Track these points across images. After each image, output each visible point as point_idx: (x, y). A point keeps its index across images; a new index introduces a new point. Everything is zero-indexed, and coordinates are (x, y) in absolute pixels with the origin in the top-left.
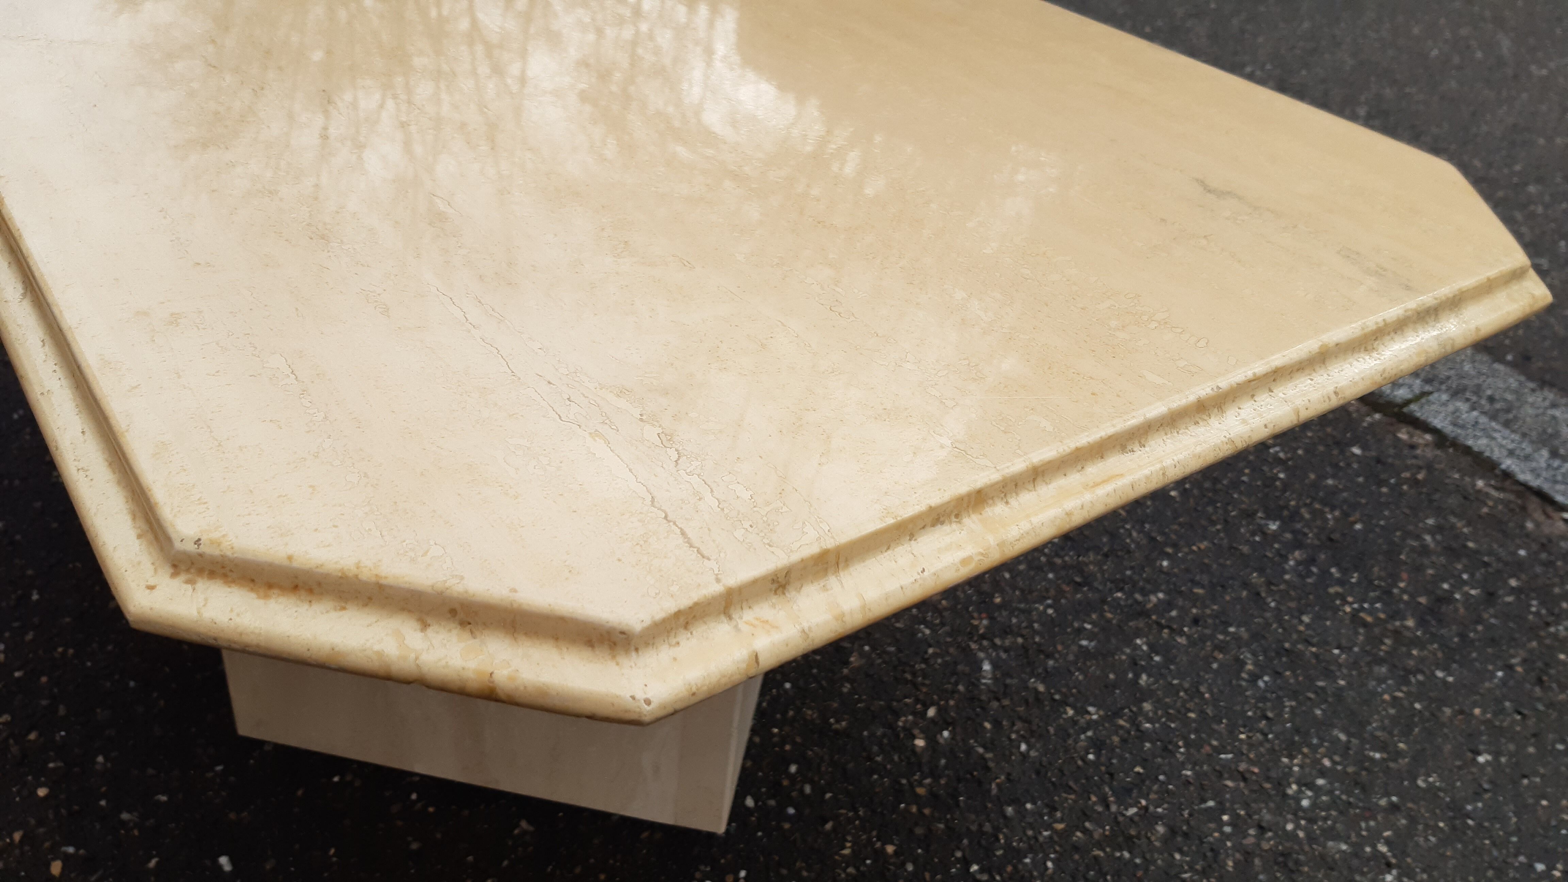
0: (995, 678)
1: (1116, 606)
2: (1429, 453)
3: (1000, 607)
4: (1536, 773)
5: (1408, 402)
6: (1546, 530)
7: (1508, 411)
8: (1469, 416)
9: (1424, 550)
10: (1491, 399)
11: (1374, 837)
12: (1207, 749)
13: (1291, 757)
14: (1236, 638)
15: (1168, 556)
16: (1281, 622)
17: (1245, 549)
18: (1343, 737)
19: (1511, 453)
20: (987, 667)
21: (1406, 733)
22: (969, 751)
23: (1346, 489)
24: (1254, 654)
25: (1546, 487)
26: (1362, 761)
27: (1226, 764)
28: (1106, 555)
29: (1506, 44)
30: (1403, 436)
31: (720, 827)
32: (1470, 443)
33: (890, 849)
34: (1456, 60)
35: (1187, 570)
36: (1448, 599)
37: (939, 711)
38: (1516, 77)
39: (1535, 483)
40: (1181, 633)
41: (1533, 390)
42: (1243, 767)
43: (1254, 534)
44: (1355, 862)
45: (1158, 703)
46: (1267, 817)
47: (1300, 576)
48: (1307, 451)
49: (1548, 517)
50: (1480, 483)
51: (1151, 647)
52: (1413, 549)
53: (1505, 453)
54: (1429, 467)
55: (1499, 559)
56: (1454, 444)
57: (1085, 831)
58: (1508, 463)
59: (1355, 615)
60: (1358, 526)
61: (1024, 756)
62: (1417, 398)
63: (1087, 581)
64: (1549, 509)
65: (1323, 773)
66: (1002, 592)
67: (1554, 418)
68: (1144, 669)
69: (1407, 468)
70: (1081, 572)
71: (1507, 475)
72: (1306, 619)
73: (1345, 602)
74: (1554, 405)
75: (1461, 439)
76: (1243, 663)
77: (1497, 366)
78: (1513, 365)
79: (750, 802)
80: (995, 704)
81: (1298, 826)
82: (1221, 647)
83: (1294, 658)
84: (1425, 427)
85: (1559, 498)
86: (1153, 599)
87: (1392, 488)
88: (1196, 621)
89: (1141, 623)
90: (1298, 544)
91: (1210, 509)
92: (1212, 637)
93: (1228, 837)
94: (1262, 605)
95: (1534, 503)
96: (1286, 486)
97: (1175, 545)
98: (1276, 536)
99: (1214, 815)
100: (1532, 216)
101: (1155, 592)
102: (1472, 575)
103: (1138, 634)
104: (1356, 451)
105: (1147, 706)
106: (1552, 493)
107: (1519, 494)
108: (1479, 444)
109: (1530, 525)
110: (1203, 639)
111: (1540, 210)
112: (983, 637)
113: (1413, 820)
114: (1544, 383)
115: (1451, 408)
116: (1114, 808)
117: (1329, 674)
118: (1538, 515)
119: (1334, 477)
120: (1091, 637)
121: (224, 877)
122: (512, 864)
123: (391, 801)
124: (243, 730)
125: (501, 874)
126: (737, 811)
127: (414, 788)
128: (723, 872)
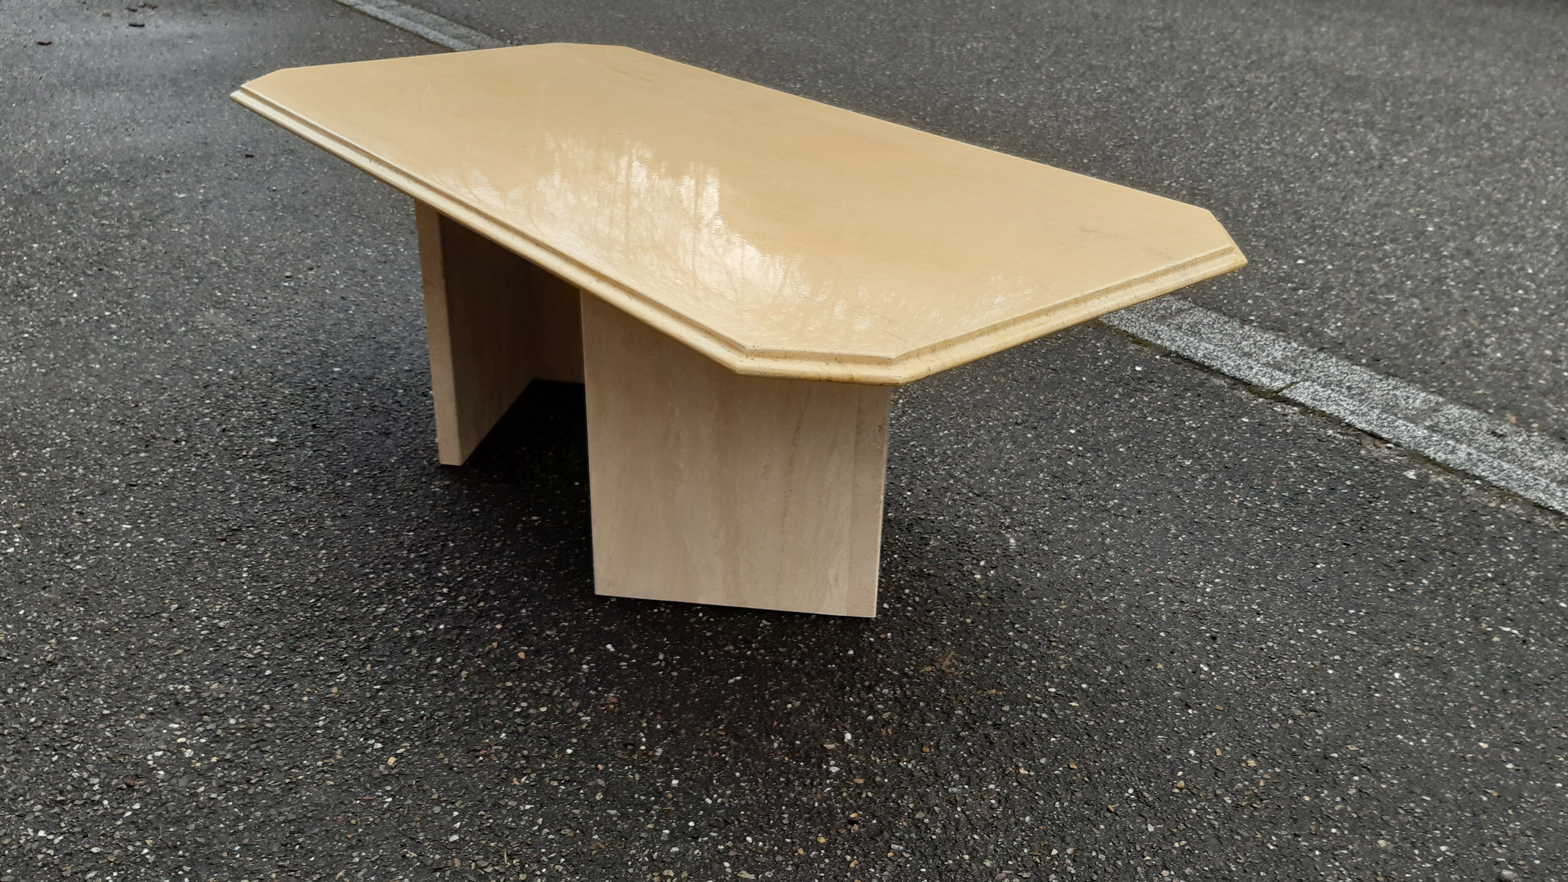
0: (1017, 546)
1: (1089, 508)
2: (1296, 418)
3: (1016, 513)
4: (1353, 571)
5: (1282, 389)
6: (1375, 455)
7: (1362, 394)
8: (1323, 393)
9: (1289, 469)
10: (1349, 388)
11: (1250, 602)
12: (1148, 570)
13: (1200, 570)
14: (1164, 518)
15: (1119, 481)
16: (1193, 509)
17: (1170, 475)
18: (1231, 560)
19: (1353, 413)
20: (1012, 541)
21: (1272, 555)
22: (1007, 579)
23: (1237, 440)
24: (1177, 525)
25: (1376, 430)
26: (1243, 570)
27: (1160, 576)
28: (1080, 484)
29: (1374, 142)
30: (1278, 409)
31: (873, 615)
32: (1324, 409)
33: (969, 621)
34: (1333, 159)
35: (1132, 488)
36: (1304, 492)
37: (987, 562)
38: (1380, 167)
39: (1368, 428)
40: (1130, 518)
41: (1381, 380)
42: (1169, 576)
43: (1175, 468)
44: (1238, 613)
45: (1118, 551)
46: (1185, 597)
47: (1205, 486)
48: (1211, 422)
49: (1377, 447)
50: (1330, 432)
51: (1112, 526)
52: (1281, 469)
53: (1348, 412)
54: (1296, 426)
55: (1340, 472)
56: (1314, 411)
57: (1078, 608)
58: (1349, 419)
59: (1240, 504)
60: (1245, 460)
61: (1040, 579)
62: (1288, 386)
63: (1069, 497)
64: (1377, 443)
65: (1219, 577)
66: (1017, 505)
67: (1395, 395)
68: (1108, 536)
69: (1280, 427)
70: (1065, 493)
71: (1349, 425)
72: (1209, 507)
73: (1234, 497)
74: (1395, 388)
75: (1318, 408)
76: (1169, 530)
77: (1354, 367)
78: (1368, 365)
79: (886, 606)
80: (1019, 557)
81: (1204, 600)
82: (1155, 524)
83: (1202, 526)
84: (1295, 403)
85: (1385, 436)
86: (1112, 503)
87: (1269, 439)
88: (1139, 512)
89: (1105, 515)
90: (1204, 471)
91: (1146, 456)
92: (1149, 519)
93: (1163, 606)
94: (1182, 503)
95: (1367, 441)
96: (1196, 442)
97: (1124, 476)
98: (1189, 467)
99: (1155, 598)
100: (1387, 265)
101: (1112, 499)
102: (1320, 480)
103: (1104, 520)
104: (1245, 420)
105: (1111, 553)
106: (1380, 433)
107: (1357, 436)
108: (1332, 409)
109: (1363, 452)
110: (1143, 520)
111: (1393, 261)
112: (1008, 527)
113: (1274, 594)
114: (1388, 375)
115: (1312, 390)
116: (1094, 598)
117: (1222, 532)
118: (1371, 447)
119: (1229, 435)
120: (1074, 523)
121: (612, 653)
122: (764, 638)
123: (689, 617)
124: (599, 591)
125: (759, 642)
126: (880, 610)
127: (699, 611)
128: (878, 634)
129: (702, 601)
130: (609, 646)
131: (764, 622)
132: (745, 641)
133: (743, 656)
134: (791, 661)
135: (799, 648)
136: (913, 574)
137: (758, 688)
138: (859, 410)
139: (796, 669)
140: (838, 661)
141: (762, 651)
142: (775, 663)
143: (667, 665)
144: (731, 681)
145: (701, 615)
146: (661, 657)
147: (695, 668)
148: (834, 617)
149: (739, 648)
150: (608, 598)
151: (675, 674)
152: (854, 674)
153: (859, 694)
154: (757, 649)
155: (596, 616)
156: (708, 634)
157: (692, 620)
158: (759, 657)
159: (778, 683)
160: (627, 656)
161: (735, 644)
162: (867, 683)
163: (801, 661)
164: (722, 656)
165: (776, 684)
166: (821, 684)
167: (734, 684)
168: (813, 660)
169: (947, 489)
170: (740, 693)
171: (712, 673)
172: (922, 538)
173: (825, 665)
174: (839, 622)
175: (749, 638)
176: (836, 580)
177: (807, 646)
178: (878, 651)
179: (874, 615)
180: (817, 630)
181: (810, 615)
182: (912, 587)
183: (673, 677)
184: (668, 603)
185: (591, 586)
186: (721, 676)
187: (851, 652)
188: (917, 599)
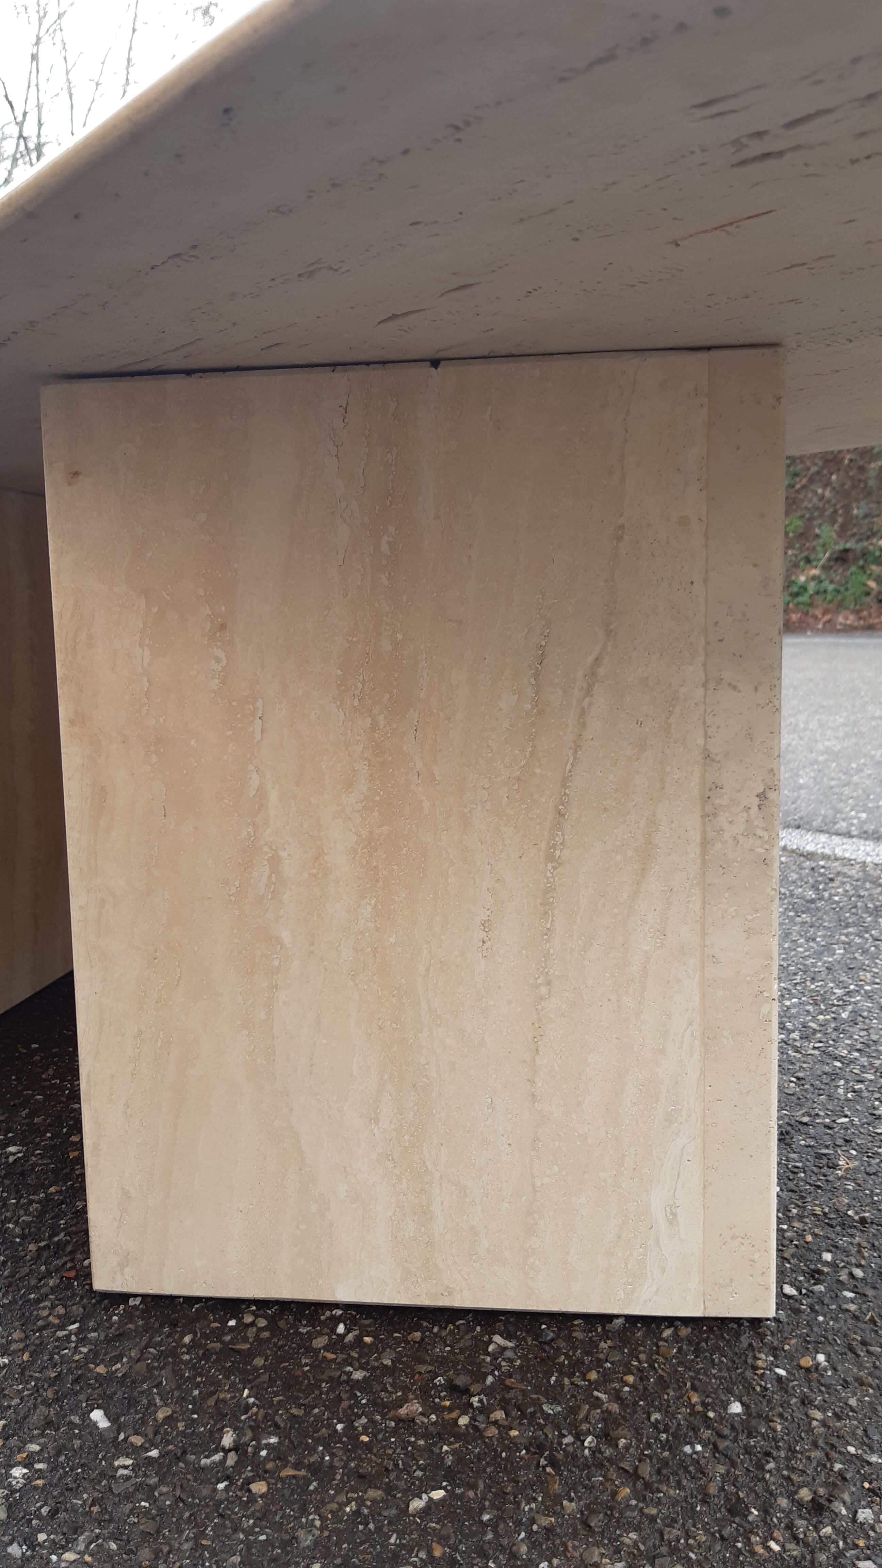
31: (769, 1311)
121: (101, 1433)
122: (500, 1381)
123: (310, 1336)
124: (101, 1283)
125: (488, 1392)
126: (782, 1299)
127: (337, 1320)
128: (791, 1357)
129: (345, 1294)
130: (97, 1415)
131: (498, 1339)
132: (452, 1389)
133: (449, 1430)
134: (579, 1438)
135: (597, 1403)
136: (823, 1220)
137: (494, 1525)
138: (707, 756)
139: (598, 1462)
140: (707, 1434)
141: (499, 1415)
142: (537, 1447)
143: (239, 1465)
144: (417, 1504)
145: (341, 1329)
146: (228, 1440)
147: (316, 1470)
148: (671, 1321)
149: (438, 1409)
150: (123, 1297)
151: (259, 1487)
152: (761, 1467)
153: (790, 1527)
154: (485, 1410)
155: (83, 1341)
156: (358, 1375)
157: (320, 1342)
158: (493, 1431)
159: (553, 1504)
160: (137, 1440)
161: (425, 1394)
162: (805, 1494)
163: (607, 1437)
164: (394, 1432)
165: (547, 1511)
166: (675, 1503)
167: (425, 1512)
168: (638, 1434)
169: (834, 1076)
170: (443, 1540)
171: (364, 1480)
172: (819, 1156)
173: (672, 1446)
174: (685, 1331)
175: (461, 1381)
176: (672, 1220)
177: (617, 1397)
178: (805, 1402)
179: (771, 1313)
180: (634, 1354)
181: (610, 1318)
182: (834, 1248)
183: (252, 1498)
184: (262, 1304)
185: (87, 1275)
186: (389, 1489)
187: (736, 1408)
188: (859, 1273)
